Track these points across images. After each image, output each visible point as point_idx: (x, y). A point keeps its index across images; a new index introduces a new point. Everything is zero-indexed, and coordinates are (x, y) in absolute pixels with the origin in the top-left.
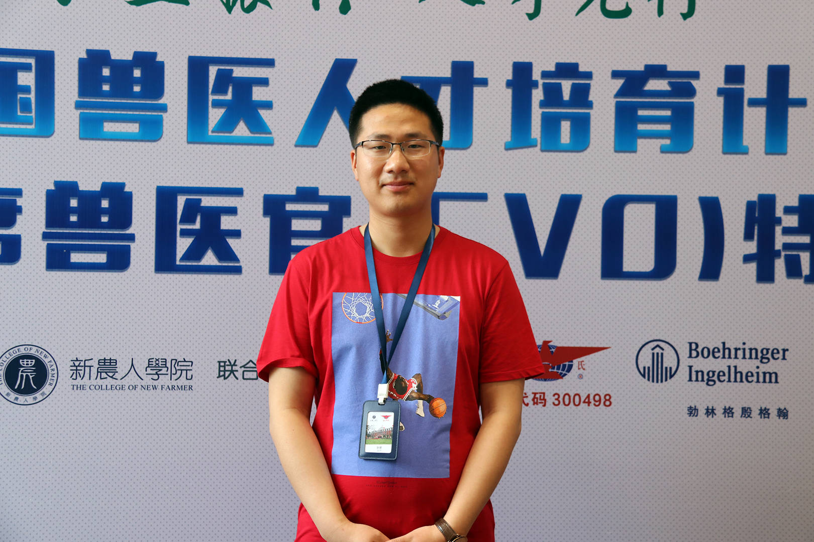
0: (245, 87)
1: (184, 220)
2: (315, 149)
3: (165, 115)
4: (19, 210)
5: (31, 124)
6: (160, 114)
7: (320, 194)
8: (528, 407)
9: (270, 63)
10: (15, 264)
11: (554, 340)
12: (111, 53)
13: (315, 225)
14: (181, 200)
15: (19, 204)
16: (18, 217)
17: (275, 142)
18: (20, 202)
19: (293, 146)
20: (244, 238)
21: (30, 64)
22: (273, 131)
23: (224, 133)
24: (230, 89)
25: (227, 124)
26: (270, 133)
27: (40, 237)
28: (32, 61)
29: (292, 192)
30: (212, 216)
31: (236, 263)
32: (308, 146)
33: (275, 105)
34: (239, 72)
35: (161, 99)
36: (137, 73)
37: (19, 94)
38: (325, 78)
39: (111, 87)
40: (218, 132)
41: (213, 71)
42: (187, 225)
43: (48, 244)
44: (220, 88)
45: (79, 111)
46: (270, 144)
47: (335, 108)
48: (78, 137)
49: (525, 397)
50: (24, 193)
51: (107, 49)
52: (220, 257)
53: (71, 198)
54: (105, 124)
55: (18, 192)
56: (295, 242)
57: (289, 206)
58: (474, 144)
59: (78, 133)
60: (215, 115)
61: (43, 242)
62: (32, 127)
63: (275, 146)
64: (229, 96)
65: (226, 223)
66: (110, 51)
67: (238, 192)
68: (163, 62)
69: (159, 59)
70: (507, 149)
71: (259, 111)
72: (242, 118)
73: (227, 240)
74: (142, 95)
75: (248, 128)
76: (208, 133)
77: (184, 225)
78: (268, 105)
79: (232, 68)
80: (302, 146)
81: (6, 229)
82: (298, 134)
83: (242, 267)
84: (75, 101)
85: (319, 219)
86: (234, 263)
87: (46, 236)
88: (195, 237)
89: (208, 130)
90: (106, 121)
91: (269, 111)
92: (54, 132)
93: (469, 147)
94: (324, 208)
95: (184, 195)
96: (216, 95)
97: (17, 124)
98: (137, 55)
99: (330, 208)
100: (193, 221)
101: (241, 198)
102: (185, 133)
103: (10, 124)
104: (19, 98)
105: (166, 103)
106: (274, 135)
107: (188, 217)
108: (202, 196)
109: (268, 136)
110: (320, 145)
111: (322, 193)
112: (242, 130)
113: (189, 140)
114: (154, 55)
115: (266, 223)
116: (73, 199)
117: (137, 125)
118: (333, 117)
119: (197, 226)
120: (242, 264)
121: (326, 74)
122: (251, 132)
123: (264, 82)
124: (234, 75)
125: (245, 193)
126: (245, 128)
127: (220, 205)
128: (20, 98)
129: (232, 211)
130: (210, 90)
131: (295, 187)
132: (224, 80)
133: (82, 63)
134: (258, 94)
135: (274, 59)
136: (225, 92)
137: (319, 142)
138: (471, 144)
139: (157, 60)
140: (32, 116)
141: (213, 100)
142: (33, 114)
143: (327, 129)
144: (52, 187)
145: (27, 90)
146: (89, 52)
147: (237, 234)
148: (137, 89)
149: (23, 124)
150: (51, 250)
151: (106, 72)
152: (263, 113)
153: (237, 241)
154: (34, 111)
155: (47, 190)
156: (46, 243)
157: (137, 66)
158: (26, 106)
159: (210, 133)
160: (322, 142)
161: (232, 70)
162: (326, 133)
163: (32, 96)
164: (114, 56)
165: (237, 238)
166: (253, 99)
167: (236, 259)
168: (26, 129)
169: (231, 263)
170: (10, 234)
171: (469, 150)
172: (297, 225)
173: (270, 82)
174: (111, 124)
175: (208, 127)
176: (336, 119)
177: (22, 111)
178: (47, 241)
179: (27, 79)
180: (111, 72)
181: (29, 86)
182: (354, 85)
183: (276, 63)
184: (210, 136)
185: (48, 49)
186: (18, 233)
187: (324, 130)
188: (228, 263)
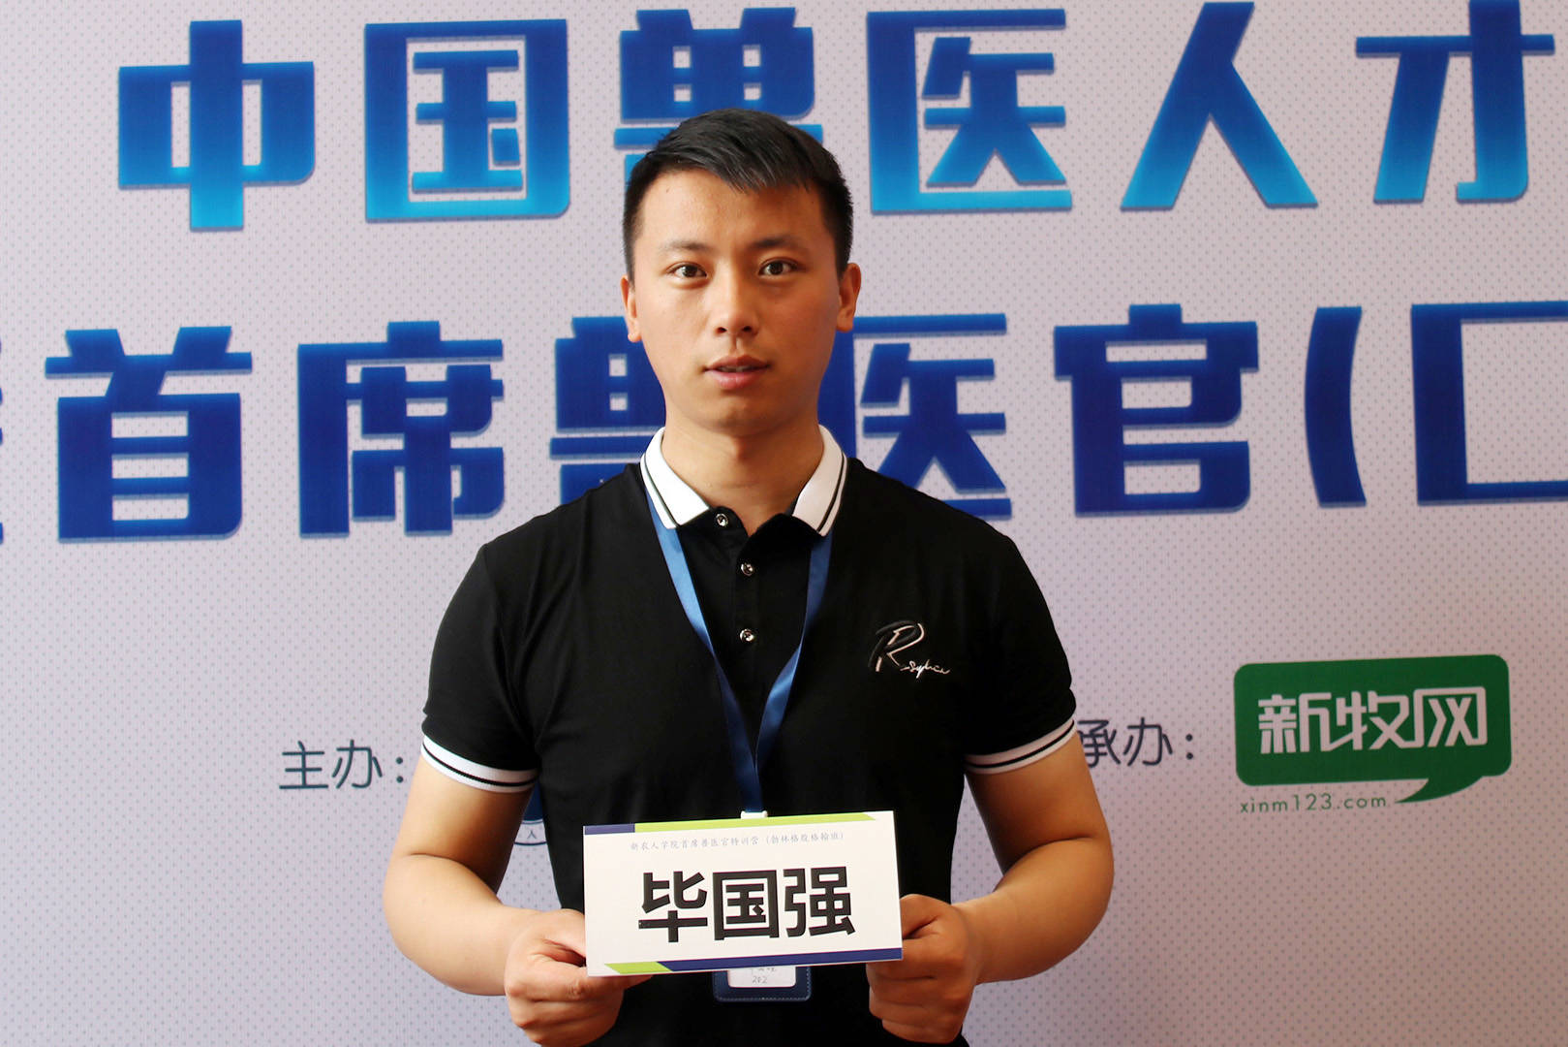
0: (998, 76)
1: (873, 395)
2: (1169, 214)
4: (497, 389)
5: (517, 188)
7: (1186, 319)
9: (1053, 19)
10: (492, 516)
12: (693, 15)
13: (1178, 394)
14: (863, 351)
15: (496, 375)
16: (497, 407)
17: (1076, 201)
18: (498, 370)
19: (1117, 212)
20: (1012, 432)
21: (515, 53)
22: (1068, 177)
23: (955, 185)
24: (966, 84)
25: (962, 165)
26: (1063, 182)
27: (546, 450)
28: (518, 46)
29: (1120, 317)
30: (938, 382)
31: (996, 492)
32: (1150, 209)
33: (1070, 116)
34: (985, 43)
35: (807, 114)
36: (752, 58)
37: (494, 122)
38: (1183, 49)
39: (694, 94)
40: (942, 185)
41: (924, 44)
42: (879, 407)
43: (564, 466)
44: (943, 82)
45: (624, 153)
46: (1063, 206)
47: (1210, 116)
50: (506, 350)
51: (683, 8)
52: (959, 481)
53: (611, 356)
55: (493, 349)
56: (1133, 437)
57: (1114, 352)
58: (1531, 186)
60: (934, 146)
61: (552, 462)
62: (521, 195)
63: (1074, 213)
64: (963, 101)
65: (971, 397)
66: (690, 12)
67: (994, 324)
68: (810, 29)
69: (800, 22)
71: (1034, 131)
72: (995, 150)
73: (974, 438)
75: (1011, 173)
76: (918, 186)
77: (871, 407)
78: (1054, 117)
79: (969, 34)
80: (1138, 209)
81: (469, 436)
82: (1127, 182)
83: (1012, 500)
84: (614, 130)
85: (1184, 380)
86: (993, 492)
87: (559, 448)
88: (898, 434)
89: (919, 182)
91: (1058, 131)
92: (569, 203)
93: (1520, 196)
94: (1197, 352)
95: (869, 337)
96: (933, 99)
97: (487, 190)
98: (751, 16)
99: (1209, 351)
100: (892, 398)
101: (1001, 338)
102: (865, 190)
103: (472, 191)
104: (490, 130)
105: (818, 122)
106: (1072, 186)
107: (881, 389)
108: (911, 336)
109: (1058, 188)
110: (1178, 204)
111: (1189, 317)
112: (996, 177)
113: (875, 207)
114: (789, 14)
115: (1062, 393)
116: (616, 358)
118: (1206, 137)
119: (903, 408)
120: (1011, 493)
121: (1186, 38)
122: (1019, 182)
123: (1042, 64)
124: (973, 50)
125: (1010, 326)
126: (1004, 172)
127: (953, 356)
128: (494, 130)
129: (983, 370)
130: (920, 89)
131: (1127, 306)
132: (951, 63)
133: (629, 44)
134: (1031, 92)
135: (1063, 10)
136: (953, 91)
137: (1177, 197)
138: (1525, 189)
139: (796, 26)
140: (519, 172)
141: (927, 110)
142: (522, 167)
143: (1194, 166)
144: (569, 333)
145: (507, 111)
146: (644, 17)
147: (995, 423)
148: (753, 94)
149: (501, 190)
150: (571, 480)
151: (682, 59)
152: (1044, 136)
153: (997, 438)
154: (523, 159)
155: (558, 340)
156: (559, 463)
157: (751, 42)
158: (506, 148)
159: (924, 189)
160: (1183, 197)
161: (969, 39)
162: (1190, 176)
163: (520, 126)
164: (700, 22)
165: (998, 433)
166: (1020, 105)
167: (995, 483)
168: (508, 201)
169: (985, 492)
170: (480, 445)
171: (1521, 203)
172: (1136, 395)
173: (1057, 63)
175: (918, 175)
176: (1212, 143)
177: (499, 161)
178: (562, 459)
179: (507, 87)
180: (694, 58)
181: (514, 103)
182: (1249, 62)
183: (1069, 20)
184: (925, 194)
185: (554, 16)
186: (496, 444)
187: (1188, 169)
188: (978, 493)
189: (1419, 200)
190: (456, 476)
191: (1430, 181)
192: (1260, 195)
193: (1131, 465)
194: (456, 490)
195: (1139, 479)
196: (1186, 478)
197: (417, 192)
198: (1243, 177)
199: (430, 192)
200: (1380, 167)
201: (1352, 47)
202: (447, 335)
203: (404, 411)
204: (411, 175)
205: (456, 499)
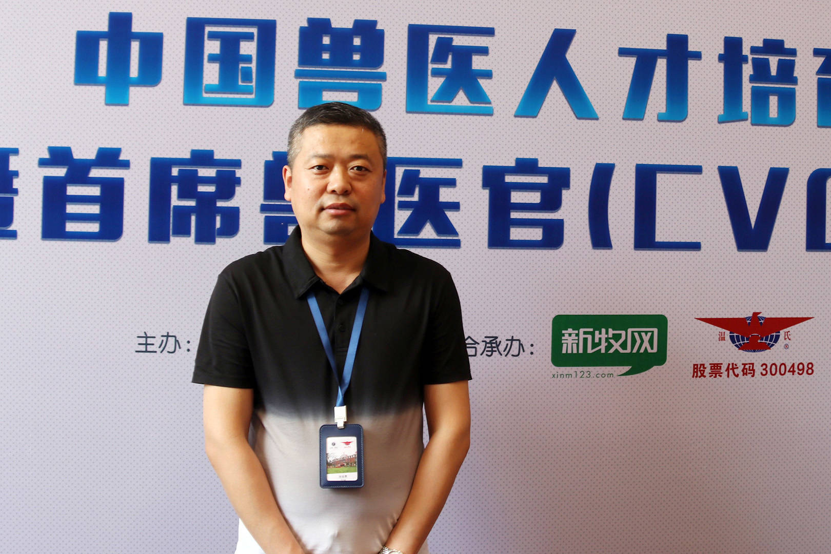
0: (464, 55)
1: (402, 192)
2: (535, 119)
3: (384, 84)
4: (238, 181)
5: (251, 93)
6: (379, 82)
7: (540, 165)
8: (738, 378)
9: (489, 32)
10: (233, 237)
11: (763, 312)
12: (332, 21)
13: (535, 197)
14: (400, 172)
15: (237, 175)
16: (237, 189)
17: (495, 112)
18: (239, 172)
19: (513, 116)
20: (462, 211)
21: (252, 34)
22: (492, 101)
23: (443, 102)
24: (450, 58)
25: (447, 93)
26: (490, 103)
27: (259, 209)
28: (254, 31)
29: (511, 163)
30: (432, 187)
31: (454, 237)
32: (527, 117)
33: (494, 74)
34: (459, 41)
35: (380, 67)
36: (357, 41)
37: (241, 64)
38: (544, 48)
39: (331, 56)
40: (438, 100)
41: (433, 39)
42: (406, 197)
43: (266, 216)
44: (440, 57)
45: (299, 80)
46: (490, 114)
47: (555, 78)
48: (297, 106)
49: (735, 368)
50: (243, 164)
51: (328, 17)
52: (439, 230)
54: (324, 93)
55: (237, 164)
56: (514, 215)
57: (508, 178)
58: (689, 116)
59: (297, 103)
60: (435, 84)
61: (261, 214)
62: (253, 96)
63: (494, 117)
64: (448, 65)
65: (445, 195)
66: (331, 20)
67: (457, 163)
68: (383, 30)
69: (379, 27)
70: (719, 122)
71: (479, 80)
72: (461, 88)
73: (445, 212)
74: (362, 64)
75: (468, 98)
76: (427, 103)
77: (402, 197)
78: (487, 75)
79: (452, 36)
80: (521, 117)
81: (225, 201)
82: (517, 105)
83: (461, 240)
84: (295, 70)
85: (538, 192)
86: (452, 236)
87: (264, 208)
88: (413, 209)
89: (428, 100)
90: (325, 91)
91: (488, 81)
92: (274, 101)
93: (684, 120)
94: (544, 180)
95: (403, 166)
96: (435, 62)
97: (237, 94)
98: (358, 23)
99: (549, 180)
100: (411, 192)
101: (460, 169)
102: (404, 102)
103: (231, 93)
104: (240, 67)
105: (385, 71)
106: (493, 105)
107: (407, 189)
108: (421, 167)
109: (488, 105)
110: (539, 115)
111: (541, 164)
112: (461, 99)
113: (408, 110)
114: (374, 23)
115: (484, 195)
117: (356, 94)
118: (552, 87)
119: (415, 198)
120: (460, 237)
121: (546, 44)
122: (471, 102)
123: (484, 51)
124: (454, 43)
125: (464, 164)
126: (465, 98)
127: (439, 176)
128: (242, 67)
129: (451, 183)
130: (430, 59)
131: (515, 158)
132: (444, 48)
133: (303, 32)
134: (478, 63)
135: (494, 28)
136: (445, 61)
137: (538, 113)
138: (686, 117)
139: (377, 28)
140: (252, 86)
141: (433, 68)
142: (254, 84)
143: (547, 99)
144: (271, 158)
145: (248, 59)
146: (311, 21)
147: (455, 206)
148: (356, 57)
149: (244, 94)
150: (269, 222)
151: (326, 40)
152: (483, 82)
153: (456, 213)
154: (254, 80)
155: (266, 161)
156: (264, 215)
157: (357, 34)
158: (247, 75)
159: (429, 103)
160: (541, 112)
161: (452, 38)
162: (545, 103)
163: (253, 66)
164: (335, 25)
165: (456, 211)
166: (473, 68)
167: (455, 232)
168: (247, 99)
169: (450, 236)
170: (229, 206)
171: (684, 123)
172: (516, 197)
173: (490, 51)
174: (330, 93)
175: (427, 97)
176: (555, 89)
177: (243, 82)
178: (265, 213)
179: (248, 48)
180: (332, 40)
181: (251, 55)
182: (573, 56)
183: (496, 32)
184: (430, 105)
185: (271, 18)
186: (236, 206)
187: (544, 100)
188: (446, 236)
189: (642, 120)
190: (218, 219)
191: (647, 111)
192: (574, 113)
193: (513, 227)
194: (218, 225)
195: (516, 234)
196: (536, 234)
197: (206, 93)
198: (567, 105)
199: (212, 93)
200: (626, 104)
201: (617, 52)
202: (217, 156)
203: (197, 189)
204: (204, 85)
205: (218, 229)
